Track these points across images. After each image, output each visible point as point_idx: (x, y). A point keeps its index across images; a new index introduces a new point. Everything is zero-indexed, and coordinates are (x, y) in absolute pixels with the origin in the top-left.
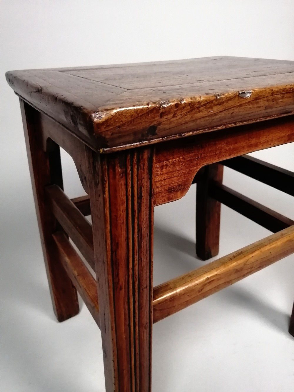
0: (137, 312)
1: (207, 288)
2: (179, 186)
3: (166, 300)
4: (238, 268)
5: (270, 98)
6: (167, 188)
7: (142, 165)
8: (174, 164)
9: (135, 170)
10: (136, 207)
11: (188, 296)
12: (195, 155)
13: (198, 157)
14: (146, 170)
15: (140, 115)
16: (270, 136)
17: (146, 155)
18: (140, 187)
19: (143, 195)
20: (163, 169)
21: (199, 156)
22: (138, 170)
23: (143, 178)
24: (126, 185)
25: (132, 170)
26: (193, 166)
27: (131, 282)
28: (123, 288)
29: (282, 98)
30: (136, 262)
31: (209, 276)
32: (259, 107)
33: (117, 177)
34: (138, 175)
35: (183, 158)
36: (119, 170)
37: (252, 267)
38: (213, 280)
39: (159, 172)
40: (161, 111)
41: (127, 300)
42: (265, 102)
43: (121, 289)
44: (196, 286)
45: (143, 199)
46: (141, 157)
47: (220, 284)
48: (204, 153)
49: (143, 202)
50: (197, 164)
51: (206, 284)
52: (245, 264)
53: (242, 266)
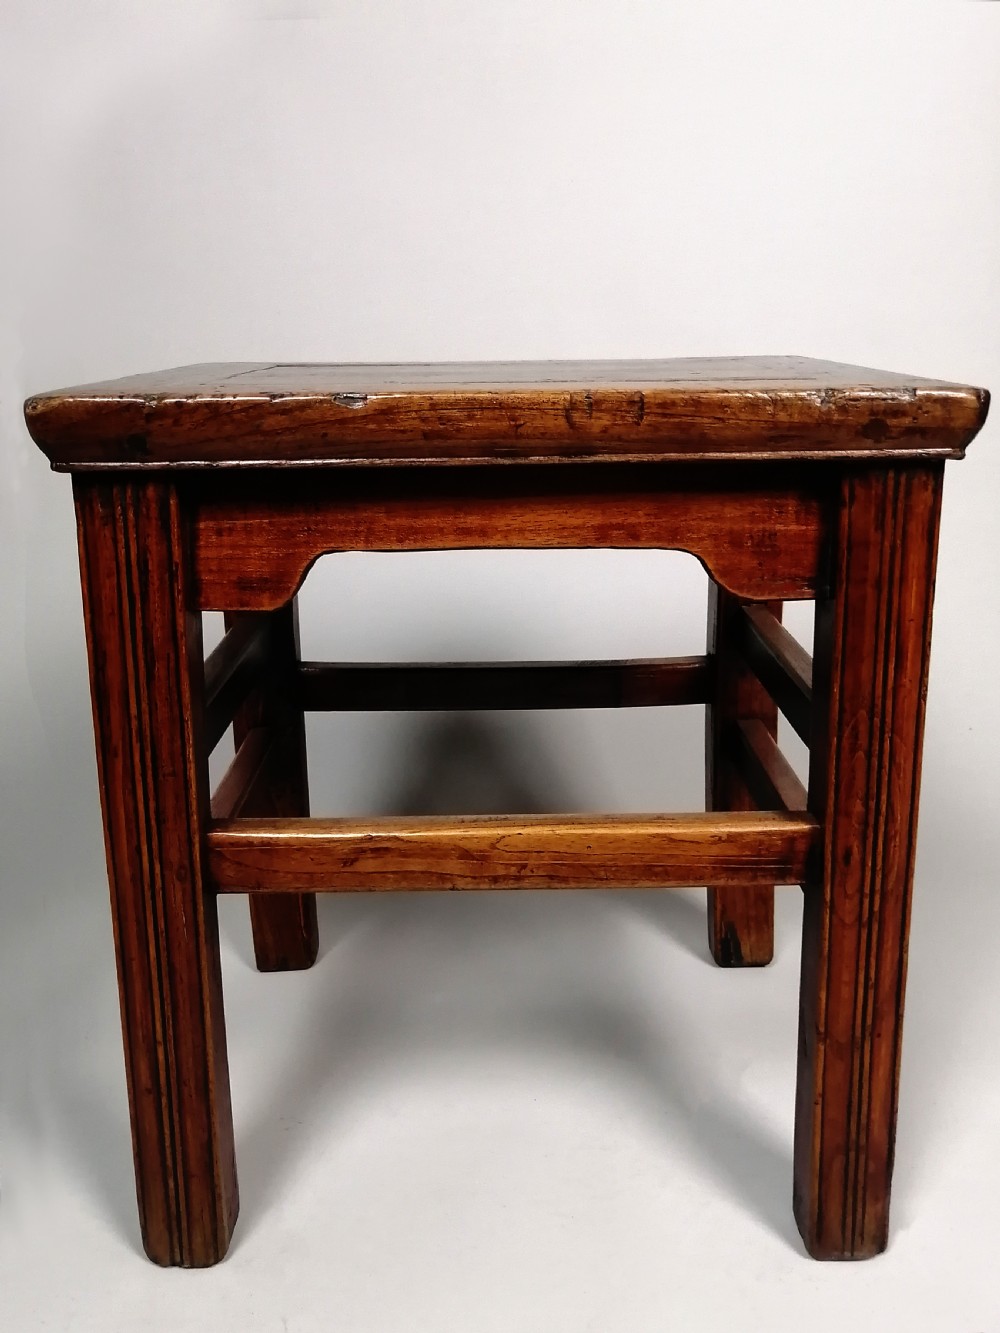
0: (153, 823)
1: (368, 865)
2: (266, 580)
3: (249, 844)
4: (468, 845)
5: (428, 414)
6: (234, 578)
7: (144, 509)
8: (248, 531)
9: (131, 515)
10: (137, 589)
11: (312, 859)
12: (300, 522)
13: (309, 529)
14: (154, 522)
15: (104, 412)
17: (151, 492)
18: (143, 551)
19: (150, 568)
20: (221, 536)
21: (313, 527)
22: (136, 514)
23: (148, 536)
24: (115, 541)
25: (124, 513)
26: (297, 545)
28: (120, 753)
29: (471, 418)
30: (144, 705)
31: (374, 834)
32: (403, 432)
33: (97, 522)
34: (136, 526)
35: (270, 523)
36: (99, 508)
37: (524, 867)
38: (387, 849)
39: (214, 539)
40: (145, 411)
41: (130, 786)
42: (417, 422)
44: (332, 844)
45: (152, 577)
46: (141, 493)
47: (413, 872)
48: (324, 522)
49: (153, 584)
50: (307, 543)
51: (363, 851)
52: (493, 846)
53: (484, 846)
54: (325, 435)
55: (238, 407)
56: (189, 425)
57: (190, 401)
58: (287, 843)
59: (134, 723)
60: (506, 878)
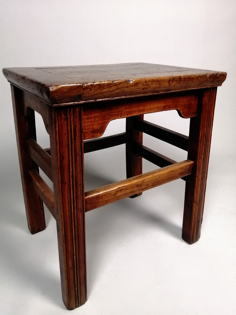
0: (75, 199)
1: (119, 194)
2: (99, 130)
3: (93, 198)
4: (138, 183)
5: (144, 84)
6: (91, 130)
7: (76, 115)
8: (95, 117)
9: (72, 117)
10: (73, 137)
11: (107, 197)
12: (107, 113)
13: (109, 115)
14: (78, 118)
15: (73, 88)
16: (152, 106)
17: (77, 110)
18: (75, 127)
19: (76, 131)
20: (88, 119)
21: (109, 114)
22: (73, 117)
23: (76, 122)
24: (67, 124)
25: (70, 117)
26: (106, 119)
27: (71, 180)
28: (67, 183)
29: (152, 84)
30: (74, 169)
31: (120, 187)
32: (139, 88)
33: (63, 120)
34: (73, 120)
35: (100, 115)
36: (63, 116)
37: (148, 185)
38: (123, 189)
39: (87, 121)
40: (83, 87)
41: (69, 191)
42: (142, 86)
43: (66, 184)
44: (112, 192)
45: (77, 133)
46: (75, 111)
47: (128, 193)
48: (112, 113)
49: (77, 135)
50: (108, 118)
51: (118, 191)
52: (143, 182)
53: (141, 183)
54: (123, 90)
55: (105, 85)
56: (93, 91)
57: (95, 84)
58: (102, 194)
59: (71, 174)
60: (145, 188)
